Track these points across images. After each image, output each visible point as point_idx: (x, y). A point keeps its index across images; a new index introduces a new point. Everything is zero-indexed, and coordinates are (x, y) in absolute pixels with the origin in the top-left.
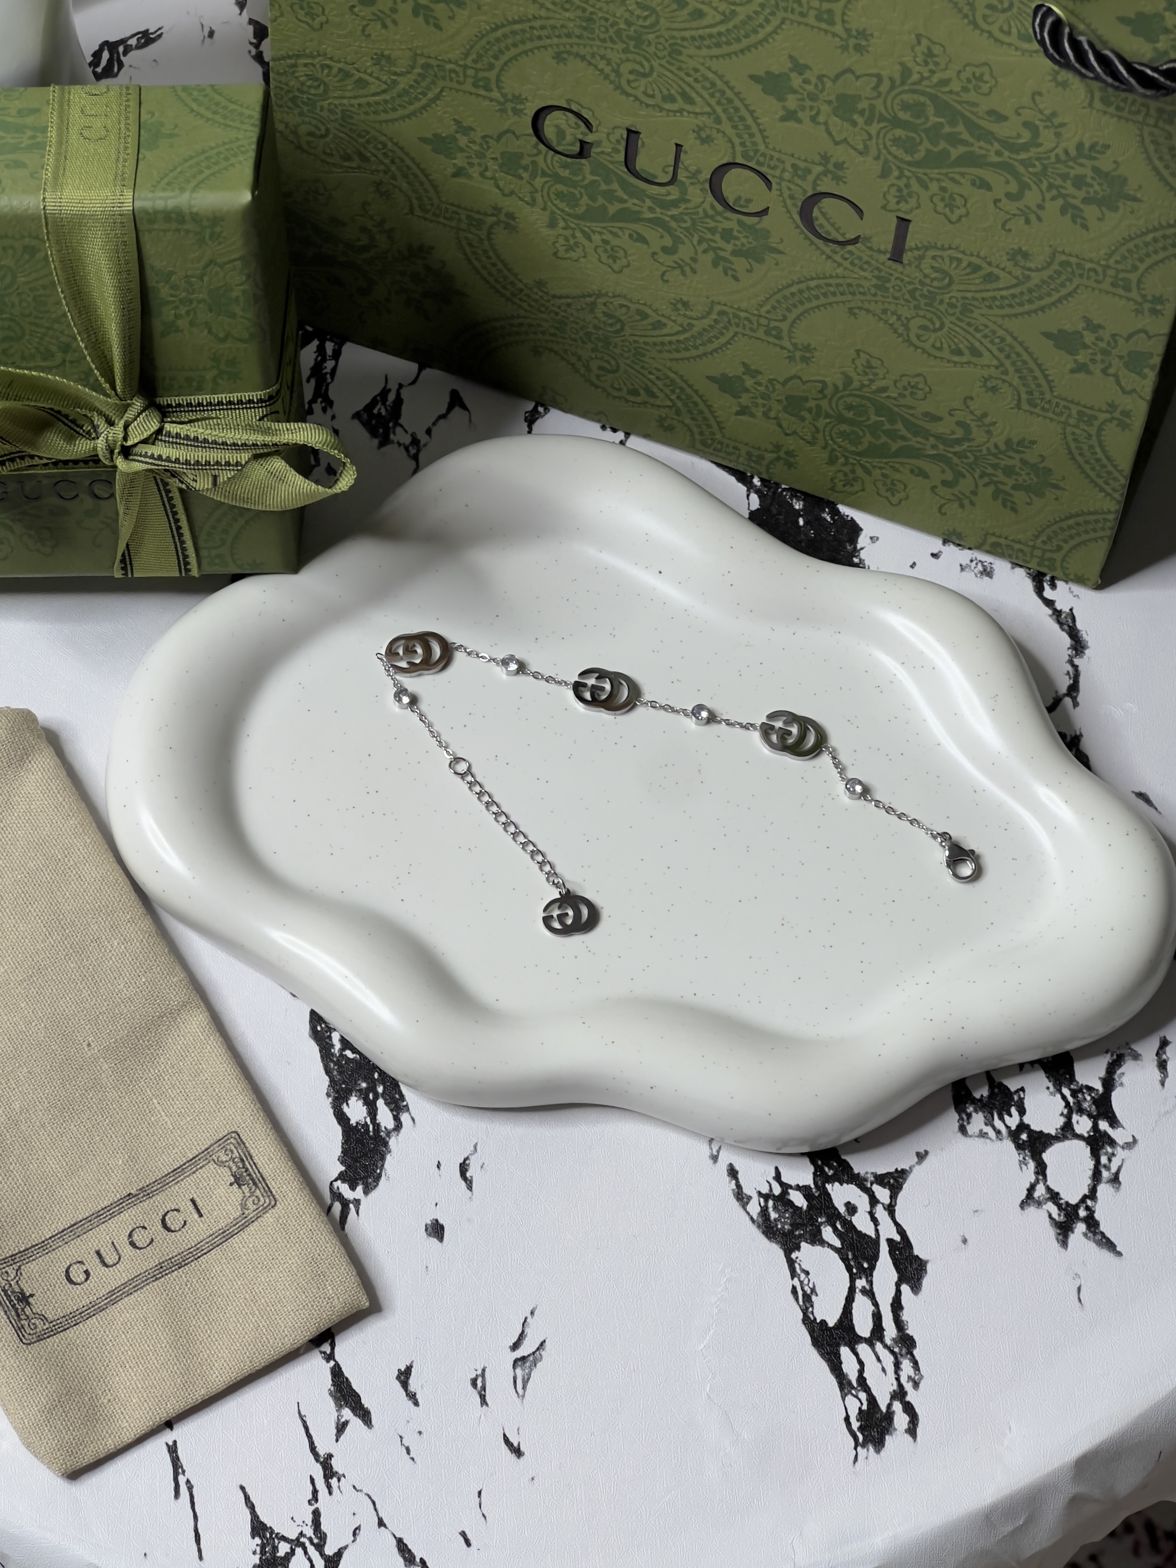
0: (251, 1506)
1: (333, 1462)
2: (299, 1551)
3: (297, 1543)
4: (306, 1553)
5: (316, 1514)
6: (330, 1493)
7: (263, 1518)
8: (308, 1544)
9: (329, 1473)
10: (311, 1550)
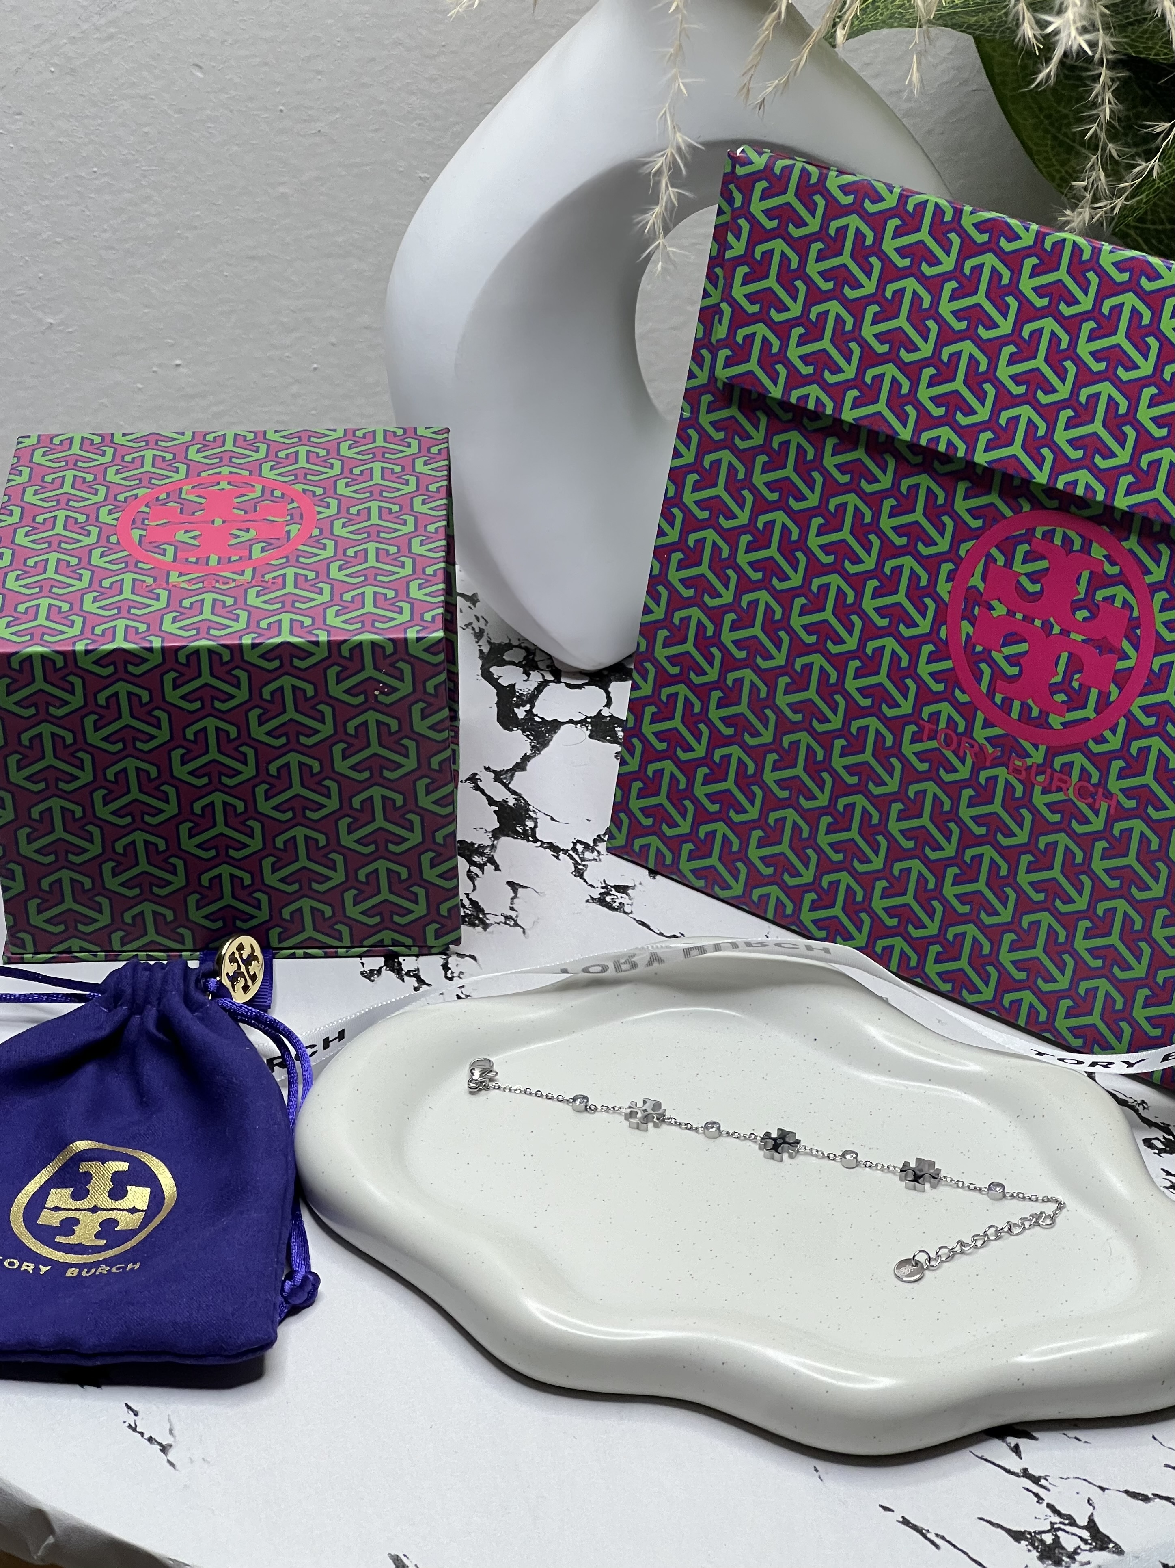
0: (999, 1526)
1: (1031, 1471)
2: (1060, 1533)
3: (1053, 1529)
4: (1067, 1532)
5: (1049, 1506)
6: (1048, 1490)
7: (1015, 1528)
8: (1062, 1527)
9: (1036, 1480)
10: (1068, 1528)
